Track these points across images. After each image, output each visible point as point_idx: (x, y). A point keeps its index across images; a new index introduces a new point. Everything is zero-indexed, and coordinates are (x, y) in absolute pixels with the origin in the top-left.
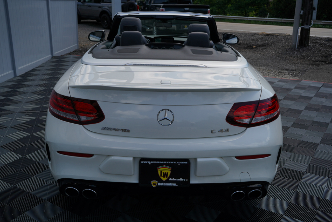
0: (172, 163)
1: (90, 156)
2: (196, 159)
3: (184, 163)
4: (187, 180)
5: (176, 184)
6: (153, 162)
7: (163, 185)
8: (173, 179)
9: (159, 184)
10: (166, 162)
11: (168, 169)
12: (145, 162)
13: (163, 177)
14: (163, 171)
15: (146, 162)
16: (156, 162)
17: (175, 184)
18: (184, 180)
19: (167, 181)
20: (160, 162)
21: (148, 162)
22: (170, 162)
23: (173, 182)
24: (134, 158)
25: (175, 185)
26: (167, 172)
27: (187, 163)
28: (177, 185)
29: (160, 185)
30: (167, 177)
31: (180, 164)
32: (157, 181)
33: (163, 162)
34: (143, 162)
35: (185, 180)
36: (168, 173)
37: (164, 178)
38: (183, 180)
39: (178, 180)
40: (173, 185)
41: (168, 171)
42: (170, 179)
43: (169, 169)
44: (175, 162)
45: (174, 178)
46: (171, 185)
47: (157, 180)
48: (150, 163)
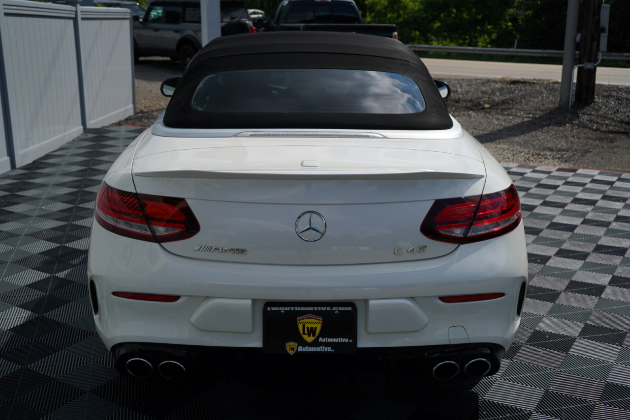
0: (324, 309)
1: (174, 298)
2: (366, 301)
3: (346, 309)
4: (351, 341)
5: (332, 349)
6: (289, 309)
7: (307, 351)
8: (326, 338)
9: (300, 349)
10: (312, 309)
11: (317, 321)
12: (273, 309)
13: (307, 336)
14: (307, 326)
15: (277, 309)
16: (294, 309)
17: (330, 348)
18: (347, 340)
19: (315, 343)
20: (302, 309)
21: (281, 309)
22: (319, 309)
23: (326, 344)
24: (254, 301)
25: (330, 351)
26: (314, 326)
27: (350, 309)
28: (333, 351)
29: (301, 351)
30: (314, 335)
31: (338, 311)
32: (296, 344)
33: (306, 309)
34: (271, 309)
35: (349, 341)
36: (316, 328)
37: (309, 337)
38: (344, 341)
39: (336, 340)
40: (326, 350)
41: (317, 324)
42: (320, 338)
43: (319, 321)
44: (328, 309)
45: (328, 338)
46: (321, 351)
47: (296, 342)
48: (282, 309)
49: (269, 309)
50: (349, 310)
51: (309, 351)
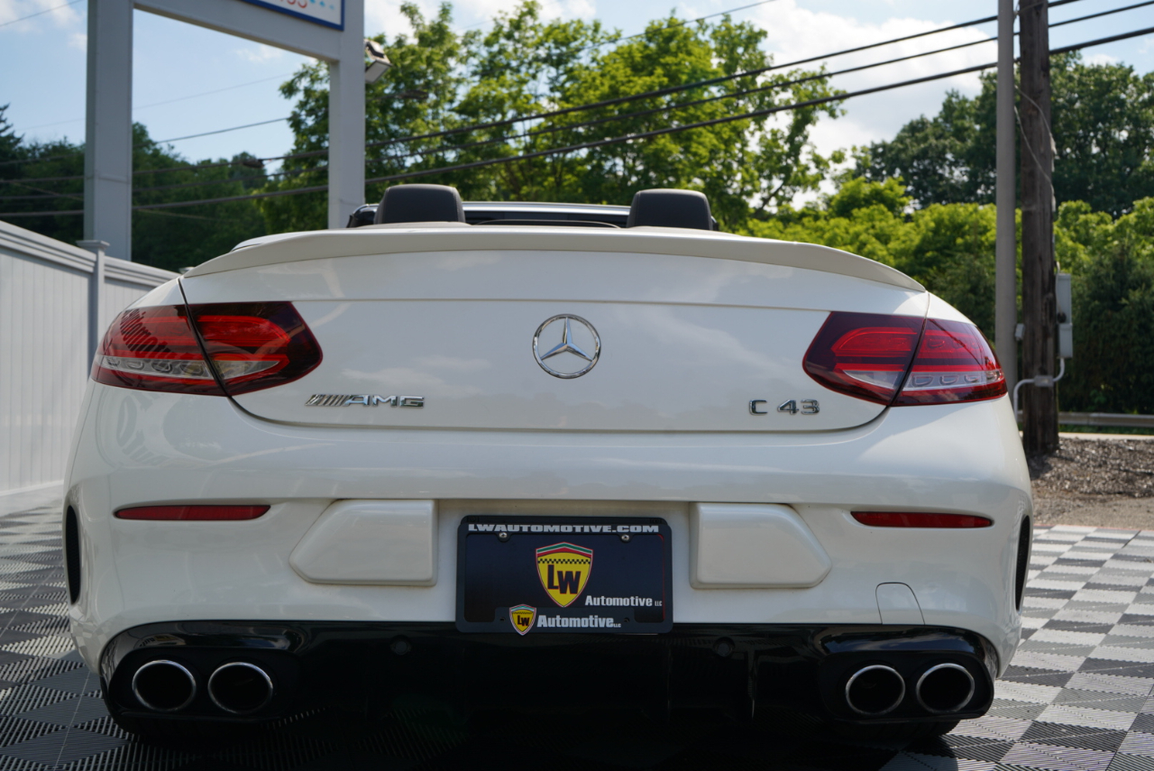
0: (595, 529)
2: (690, 508)
3: (646, 529)
4: (659, 604)
5: (615, 622)
6: (517, 528)
7: (558, 625)
8: (603, 598)
9: (543, 622)
10: (570, 529)
11: (580, 557)
12: (481, 528)
13: (558, 591)
14: (558, 568)
15: (489, 528)
16: (529, 528)
17: (612, 620)
18: (649, 602)
19: (578, 609)
20: (547, 528)
21: (498, 528)
22: (586, 529)
23: (603, 611)
25: (611, 626)
26: (574, 568)
27: (655, 529)
28: (619, 625)
29: (545, 625)
30: (574, 591)
31: (629, 533)
32: (534, 610)
33: (556, 528)
34: (476, 527)
35: (653, 603)
36: (578, 574)
37: (563, 595)
38: (642, 604)
39: (624, 602)
40: (602, 625)
41: (579, 564)
42: (589, 598)
43: (585, 558)
44: (606, 529)
45: (606, 597)
46: (592, 625)
47: (533, 606)
48: (500, 528)
49: (471, 527)
50: (653, 533)
51: (563, 625)
